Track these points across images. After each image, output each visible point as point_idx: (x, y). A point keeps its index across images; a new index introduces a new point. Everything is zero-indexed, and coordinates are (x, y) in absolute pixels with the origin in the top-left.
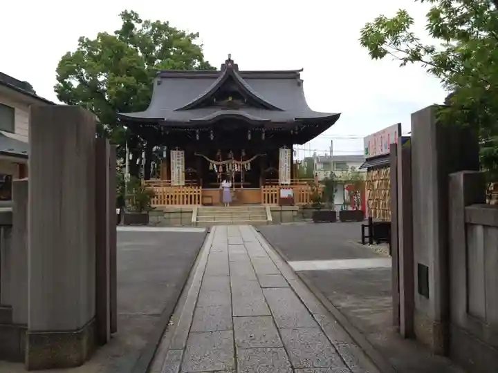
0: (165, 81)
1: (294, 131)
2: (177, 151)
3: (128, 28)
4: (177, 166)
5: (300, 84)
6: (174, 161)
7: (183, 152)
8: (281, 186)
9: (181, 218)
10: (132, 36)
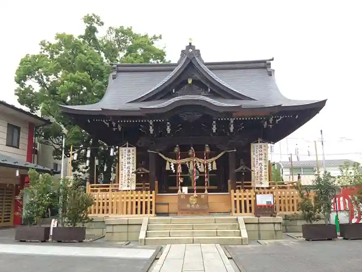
0: (121, 75)
1: (268, 123)
2: (127, 149)
3: (91, 31)
4: (127, 166)
5: (270, 74)
6: (123, 160)
7: (135, 148)
8: (257, 190)
9: (128, 232)
10: (95, 39)
